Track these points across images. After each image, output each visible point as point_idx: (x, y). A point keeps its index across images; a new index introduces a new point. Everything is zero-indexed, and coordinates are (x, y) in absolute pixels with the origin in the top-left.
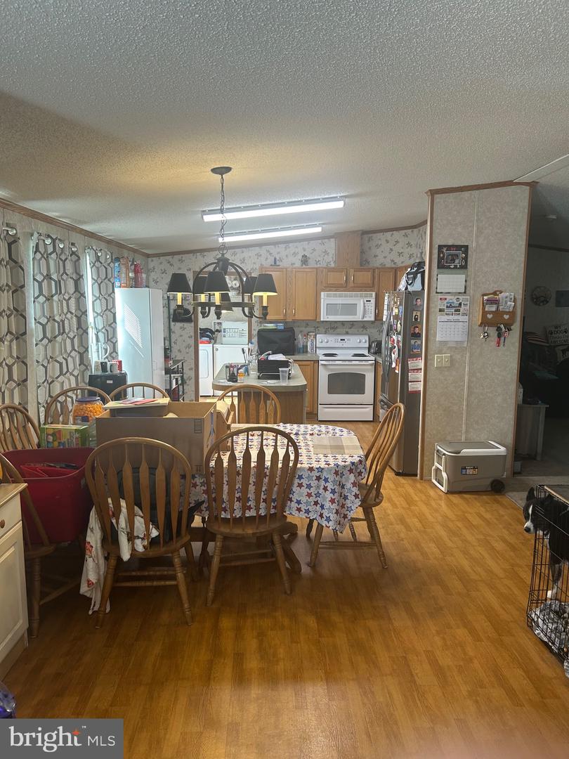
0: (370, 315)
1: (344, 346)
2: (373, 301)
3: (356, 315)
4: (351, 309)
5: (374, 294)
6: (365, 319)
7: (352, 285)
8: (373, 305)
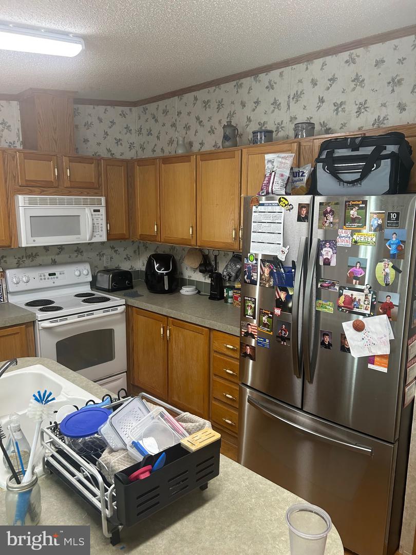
0: (100, 233)
1: (57, 284)
2: (103, 211)
3: (79, 233)
4: (70, 224)
5: (103, 199)
6: (94, 240)
7: (67, 184)
8: (104, 217)
